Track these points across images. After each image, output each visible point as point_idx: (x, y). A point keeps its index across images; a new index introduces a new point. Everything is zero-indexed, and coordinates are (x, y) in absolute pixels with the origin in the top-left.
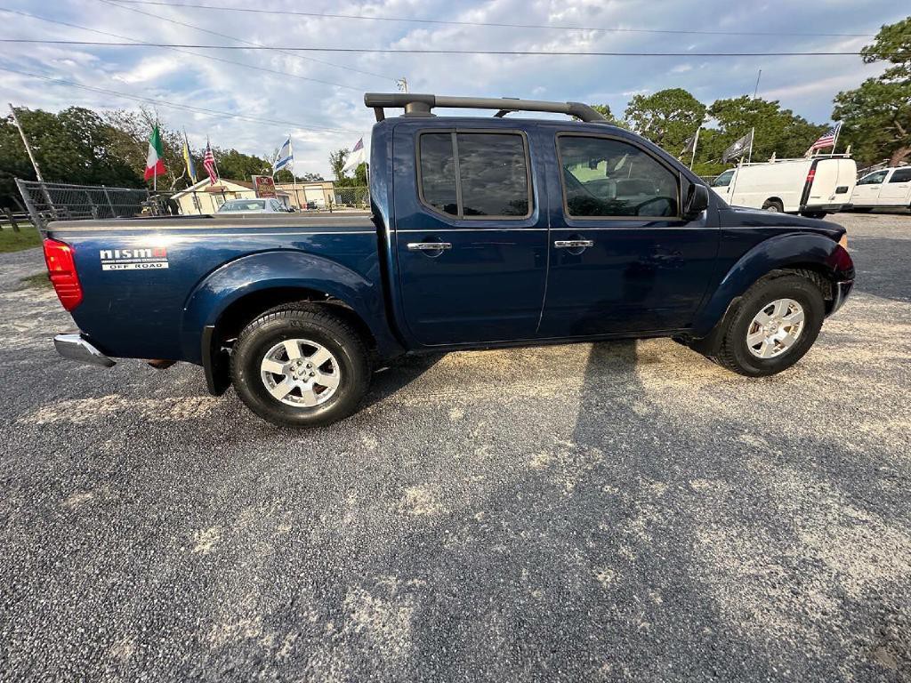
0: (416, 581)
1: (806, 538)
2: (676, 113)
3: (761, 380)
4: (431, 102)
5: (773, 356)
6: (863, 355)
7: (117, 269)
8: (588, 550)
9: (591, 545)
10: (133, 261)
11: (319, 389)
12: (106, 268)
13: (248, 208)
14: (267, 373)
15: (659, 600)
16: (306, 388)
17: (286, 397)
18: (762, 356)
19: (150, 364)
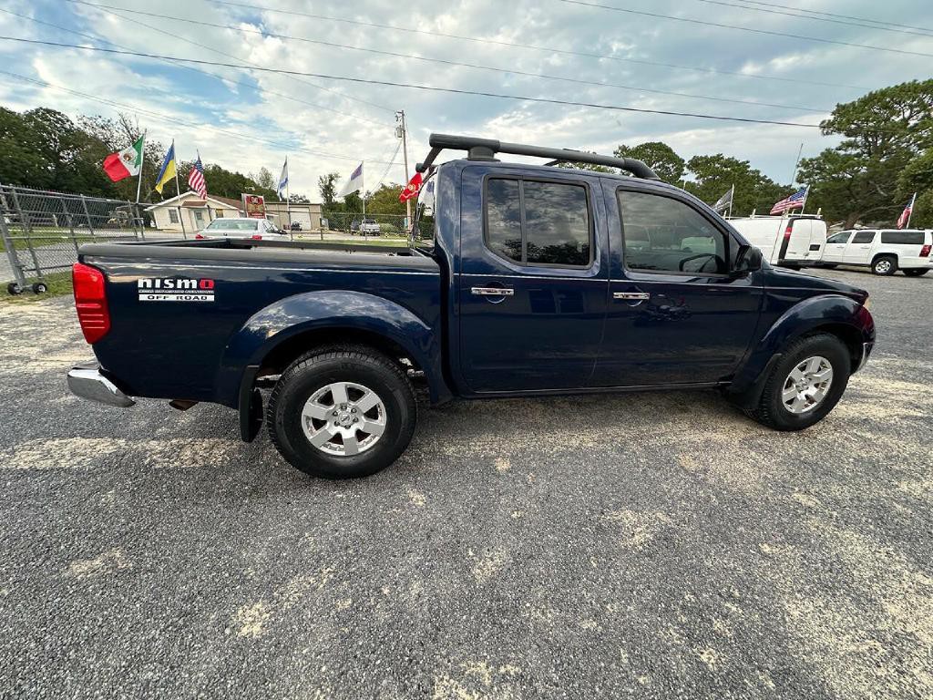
0: (509, 667)
1: (892, 609)
2: (657, 164)
3: (794, 434)
4: (496, 147)
5: (804, 411)
6: (877, 412)
7: (155, 299)
8: (682, 625)
9: (684, 619)
10: (176, 292)
11: (361, 435)
12: (143, 298)
13: (237, 228)
14: (308, 418)
15: (771, 685)
16: (348, 434)
17: (325, 446)
18: (793, 411)
19: (170, 404)
